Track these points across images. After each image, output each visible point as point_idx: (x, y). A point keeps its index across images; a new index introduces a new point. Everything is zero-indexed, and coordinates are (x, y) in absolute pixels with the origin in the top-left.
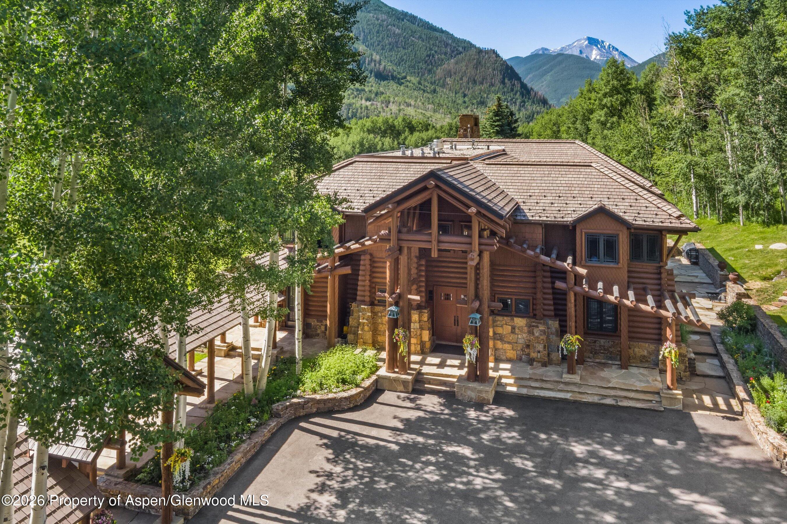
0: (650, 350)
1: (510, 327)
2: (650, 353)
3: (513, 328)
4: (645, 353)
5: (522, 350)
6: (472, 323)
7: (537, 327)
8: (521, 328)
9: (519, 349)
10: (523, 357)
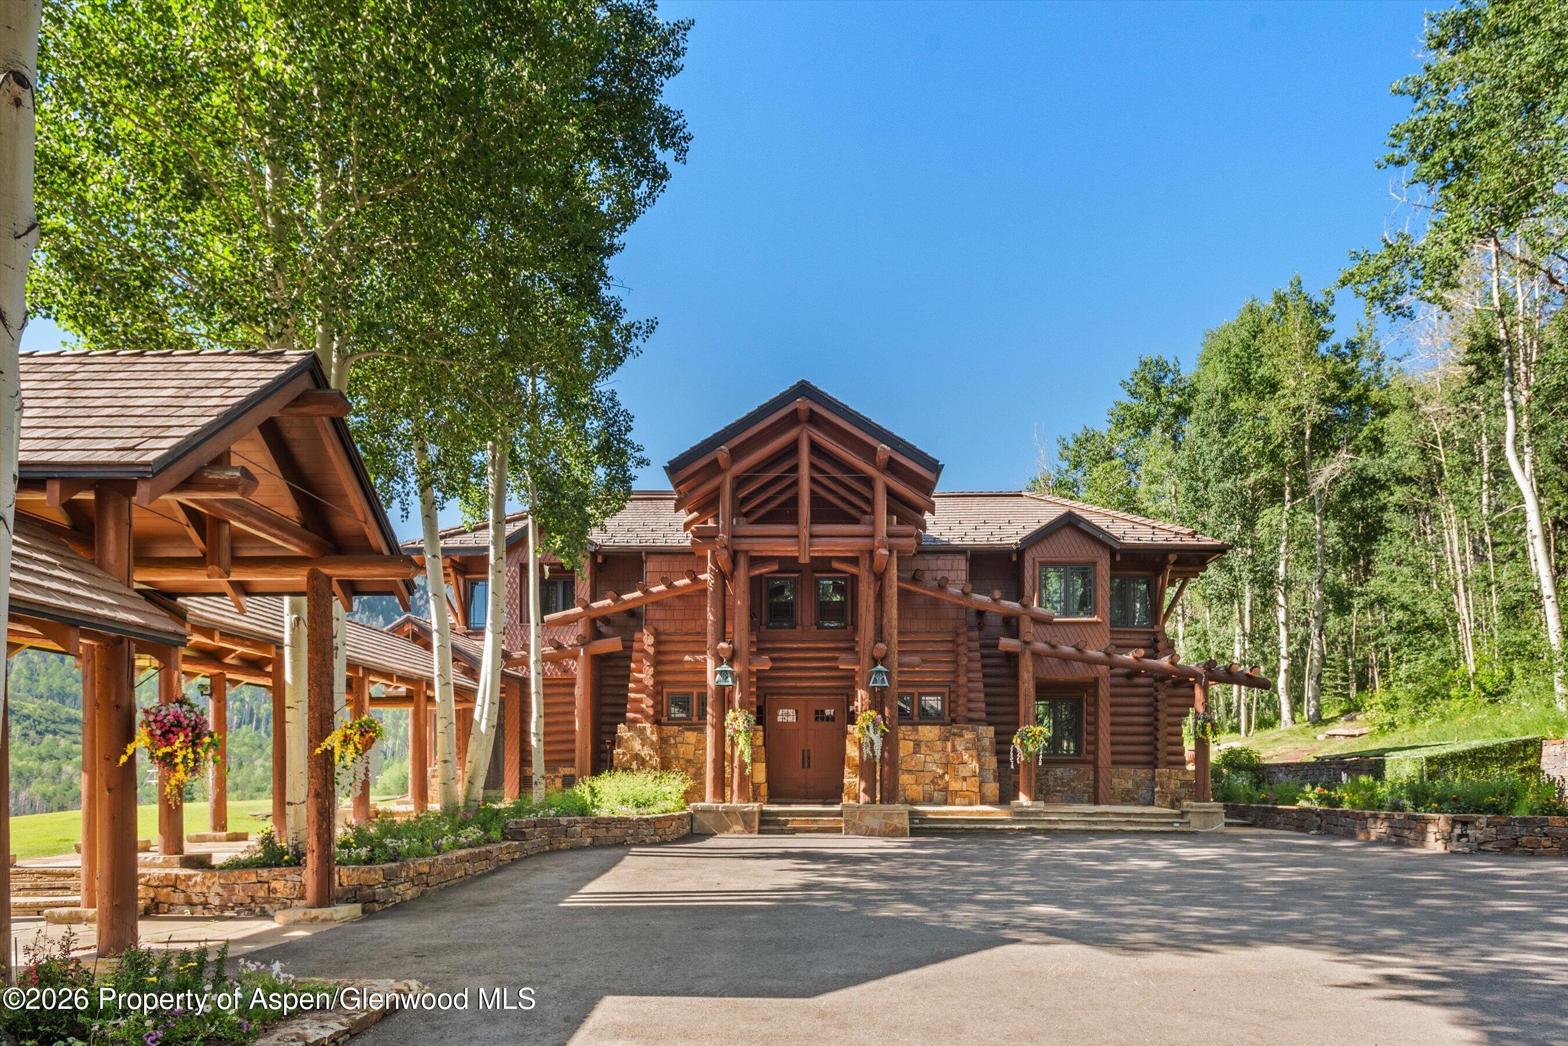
0: (1138, 779)
1: (911, 744)
2: (1137, 786)
3: (917, 744)
4: (1130, 785)
5: (932, 782)
6: (875, 681)
7: (962, 736)
8: (929, 744)
9: (928, 781)
10: (936, 794)
